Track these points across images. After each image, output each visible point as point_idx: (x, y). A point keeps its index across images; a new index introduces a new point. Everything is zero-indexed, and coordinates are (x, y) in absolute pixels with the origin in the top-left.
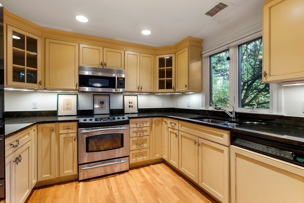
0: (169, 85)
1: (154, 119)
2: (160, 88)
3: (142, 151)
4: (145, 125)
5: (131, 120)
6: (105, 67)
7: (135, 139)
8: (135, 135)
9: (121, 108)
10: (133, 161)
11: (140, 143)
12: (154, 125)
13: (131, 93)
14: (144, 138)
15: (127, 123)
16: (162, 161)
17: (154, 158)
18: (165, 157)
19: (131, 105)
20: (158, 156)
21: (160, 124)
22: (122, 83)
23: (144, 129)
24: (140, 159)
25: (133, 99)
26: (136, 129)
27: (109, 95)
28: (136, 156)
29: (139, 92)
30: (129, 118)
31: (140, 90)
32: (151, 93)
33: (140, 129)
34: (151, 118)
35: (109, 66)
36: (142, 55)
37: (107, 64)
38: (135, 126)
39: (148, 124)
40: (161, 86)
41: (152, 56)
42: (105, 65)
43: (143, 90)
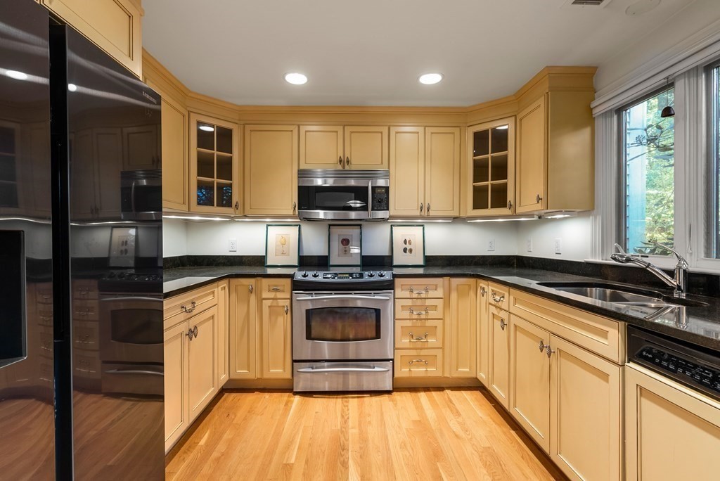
0: (500, 199)
1: (455, 281)
2: (476, 206)
3: (423, 352)
4: (432, 294)
5: (398, 281)
6: (347, 168)
7: (409, 323)
8: (406, 314)
9: (386, 253)
10: (403, 372)
11: (420, 335)
12: (454, 295)
13: (408, 221)
14: (429, 323)
15: (389, 286)
16: (476, 386)
17: (455, 375)
18: (482, 377)
19: (408, 247)
20: (464, 371)
21: (472, 294)
22: (382, 199)
23: (428, 302)
24: (419, 372)
25: (414, 233)
26: (409, 302)
27: (360, 225)
28: (411, 363)
29: (424, 217)
30: (395, 276)
31: (424, 213)
32: (456, 220)
33: (419, 302)
34: (447, 279)
35: (358, 163)
36: (429, 130)
37: (353, 161)
38: (407, 294)
39: (440, 293)
40: (479, 202)
41: (457, 131)
42: (348, 162)
43: (432, 213)
